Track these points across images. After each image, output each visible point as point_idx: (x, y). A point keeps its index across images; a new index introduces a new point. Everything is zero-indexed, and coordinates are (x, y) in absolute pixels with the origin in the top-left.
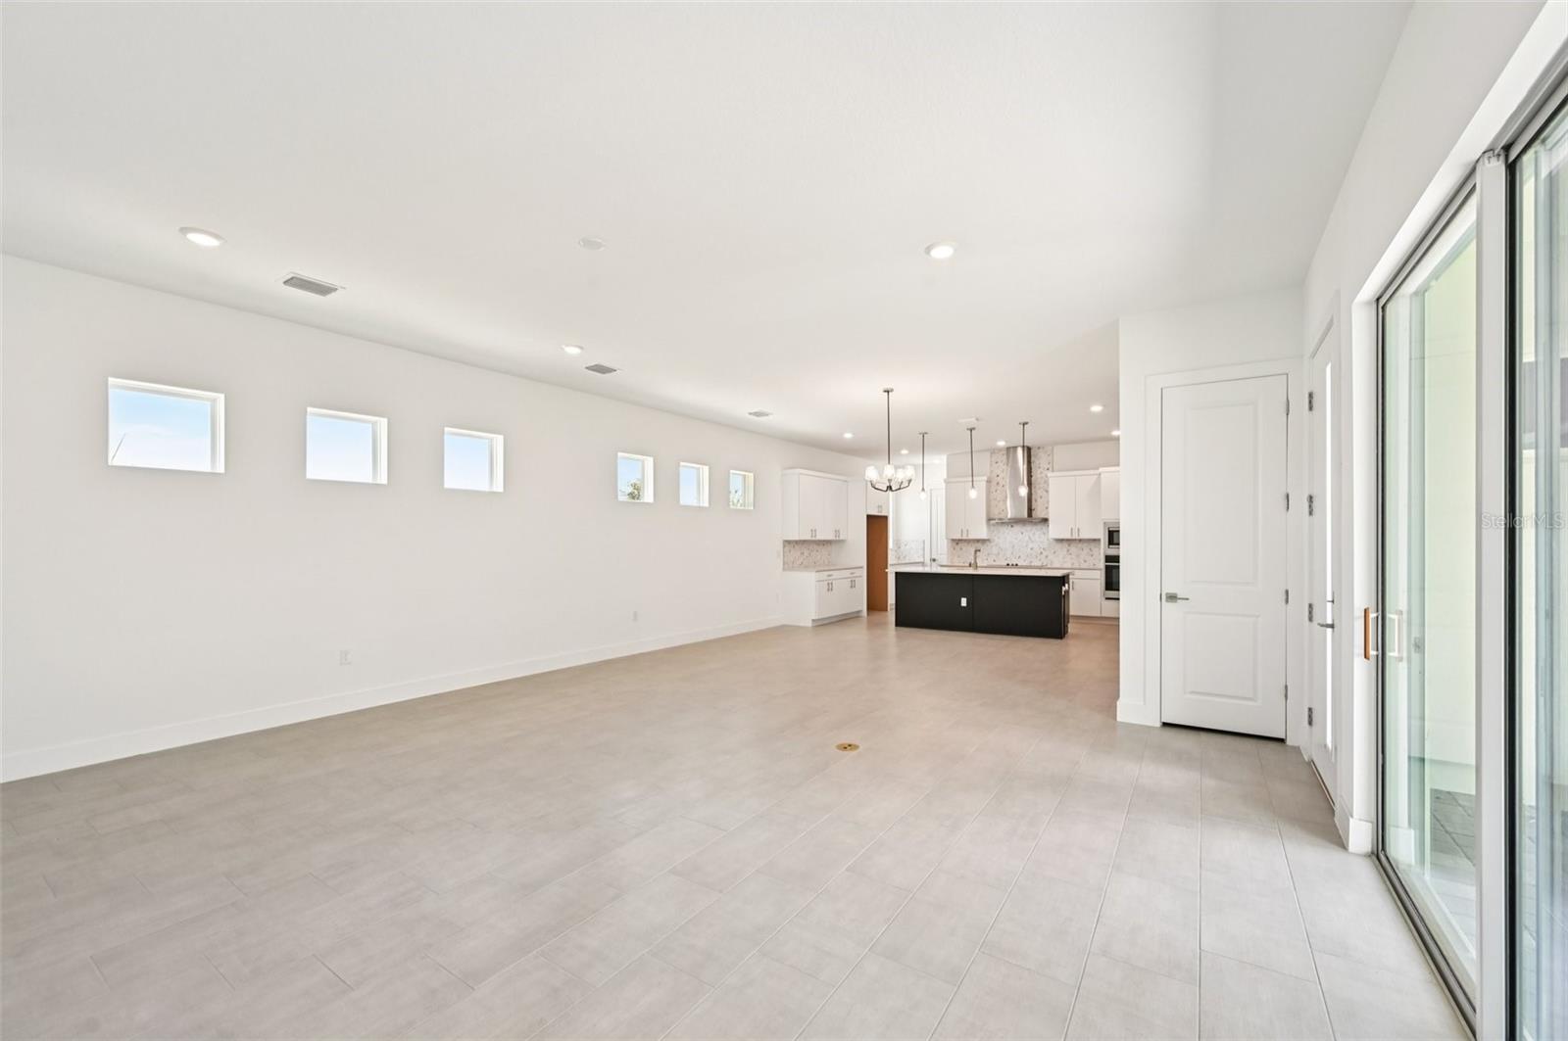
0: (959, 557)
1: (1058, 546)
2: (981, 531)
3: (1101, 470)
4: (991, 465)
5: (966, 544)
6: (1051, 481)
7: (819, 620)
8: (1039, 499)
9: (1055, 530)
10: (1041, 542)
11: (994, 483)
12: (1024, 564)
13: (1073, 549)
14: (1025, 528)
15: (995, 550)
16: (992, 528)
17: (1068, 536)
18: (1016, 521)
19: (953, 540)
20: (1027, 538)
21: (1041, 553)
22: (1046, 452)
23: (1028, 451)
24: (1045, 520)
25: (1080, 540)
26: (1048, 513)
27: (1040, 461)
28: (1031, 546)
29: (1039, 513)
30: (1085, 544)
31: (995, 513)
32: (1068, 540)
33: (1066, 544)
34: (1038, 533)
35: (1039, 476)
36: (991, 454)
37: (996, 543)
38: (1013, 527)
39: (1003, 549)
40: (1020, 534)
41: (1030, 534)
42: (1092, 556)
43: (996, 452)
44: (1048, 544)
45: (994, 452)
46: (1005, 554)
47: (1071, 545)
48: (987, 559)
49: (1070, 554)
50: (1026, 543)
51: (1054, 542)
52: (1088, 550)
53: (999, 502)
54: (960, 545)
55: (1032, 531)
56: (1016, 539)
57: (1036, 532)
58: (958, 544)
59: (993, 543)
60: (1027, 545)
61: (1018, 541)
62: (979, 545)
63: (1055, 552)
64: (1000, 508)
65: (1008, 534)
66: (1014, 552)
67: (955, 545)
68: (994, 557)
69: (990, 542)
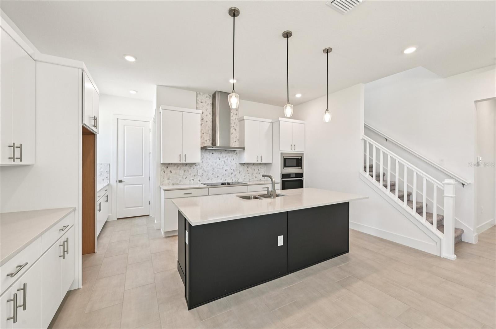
0: (168, 179)
1: (242, 168)
2: (195, 157)
3: (280, 119)
4: (197, 103)
5: (175, 167)
10: (232, 165)
13: (250, 170)
14: (222, 155)
15: (200, 172)
19: (162, 164)
20: (223, 162)
21: (232, 173)
28: (225, 168)
30: (256, 167)
33: (246, 167)
34: (229, 159)
36: (197, 94)
37: (200, 166)
38: (213, 153)
39: (206, 171)
40: (218, 159)
41: (225, 159)
42: (259, 174)
43: (201, 93)
44: (236, 167)
45: (200, 93)
46: (207, 175)
47: (249, 167)
48: (193, 180)
49: (248, 173)
50: (222, 167)
51: (239, 165)
52: (258, 171)
53: (203, 133)
54: (170, 169)
55: (226, 157)
56: (216, 163)
57: (229, 158)
58: (167, 167)
59: (198, 166)
60: (223, 168)
61: (217, 164)
62: (187, 168)
63: (240, 172)
64: (204, 138)
65: (210, 159)
66: (214, 173)
67: (165, 169)
68: (199, 178)
69: (196, 166)
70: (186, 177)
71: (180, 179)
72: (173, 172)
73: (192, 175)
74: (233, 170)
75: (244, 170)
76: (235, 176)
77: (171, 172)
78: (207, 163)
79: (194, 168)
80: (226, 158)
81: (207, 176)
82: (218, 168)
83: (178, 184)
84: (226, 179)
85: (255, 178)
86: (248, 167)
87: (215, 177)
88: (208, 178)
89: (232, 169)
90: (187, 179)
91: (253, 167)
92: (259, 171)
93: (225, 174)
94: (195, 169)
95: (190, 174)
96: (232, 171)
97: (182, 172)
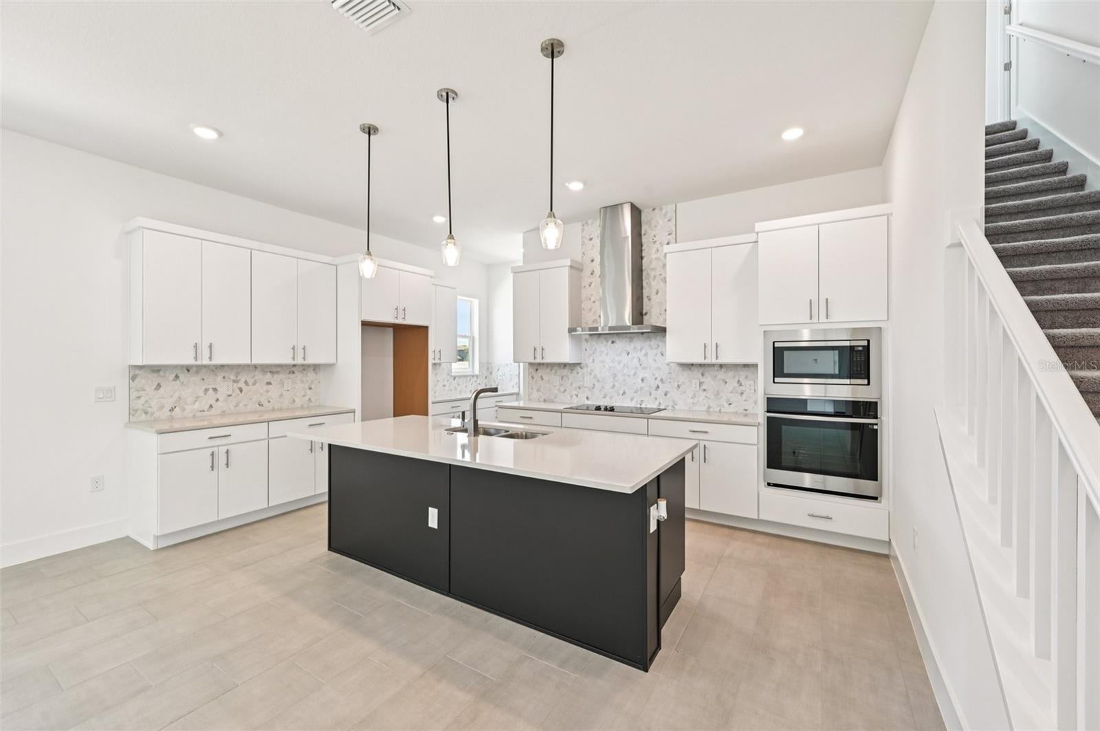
0: (538, 390)
1: (684, 376)
2: (564, 351)
3: (759, 226)
4: (582, 244)
5: (548, 370)
6: (670, 261)
7: (165, 536)
8: (654, 297)
9: (676, 348)
10: (659, 368)
11: (587, 272)
12: (632, 404)
13: (709, 381)
14: (632, 345)
15: (588, 381)
16: (585, 345)
17: (699, 359)
18: (616, 333)
19: (531, 364)
20: (636, 361)
21: (658, 387)
22: (665, 215)
23: (636, 212)
24: (663, 330)
25: (721, 366)
26: (665, 320)
27: (655, 230)
28: (641, 374)
29: (652, 319)
30: (731, 374)
31: (588, 319)
32: (701, 365)
33: (696, 373)
34: (651, 353)
35: (654, 256)
36: (583, 225)
37: (589, 369)
38: (613, 342)
39: (600, 380)
40: (625, 354)
41: (641, 354)
42: (742, 393)
43: (590, 222)
44: (667, 372)
45: (587, 223)
46: (603, 387)
47: (707, 374)
48: (577, 396)
49: (705, 390)
50: (633, 371)
51: (678, 368)
52: (736, 384)
53: (594, 302)
54: (540, 372)
55: (641, 350)
56: (619, 363)
57: (649, 352)
58: (537, 370)
59: (585, 370)
60: (635, 374)
61: (622, 365)
62: (565, 372)
63: (679, 386)
64: (595, 312)
65: (607, 354)
66: (616, 384)
67: (533, 372)
68: (587, 393)
69: (581, 368)
70: (565, 390)
71: (556, 392)
72: (546, 378)
73: (574, 386)
74: (662, 380)
75: (690, 381)
76: (666, 395)
77: (541, 377)
78: (603, 362)
79: (578, 373)
80: (644, 352)
81: (601, 390)
82: (624, 375)
83: (552, 402)
84: (642, 401)
85: (726, 405)
86: (703, 375)
87: (618, 394)
88: (603, 393)
89: (659, 379)
90: (566, 392)
91: (721, 375)
92: (741, 385)
93: (642, 388)
94: (580, 374)
95: (571, 384)
96: (658, 382)
97: (558, 378)
